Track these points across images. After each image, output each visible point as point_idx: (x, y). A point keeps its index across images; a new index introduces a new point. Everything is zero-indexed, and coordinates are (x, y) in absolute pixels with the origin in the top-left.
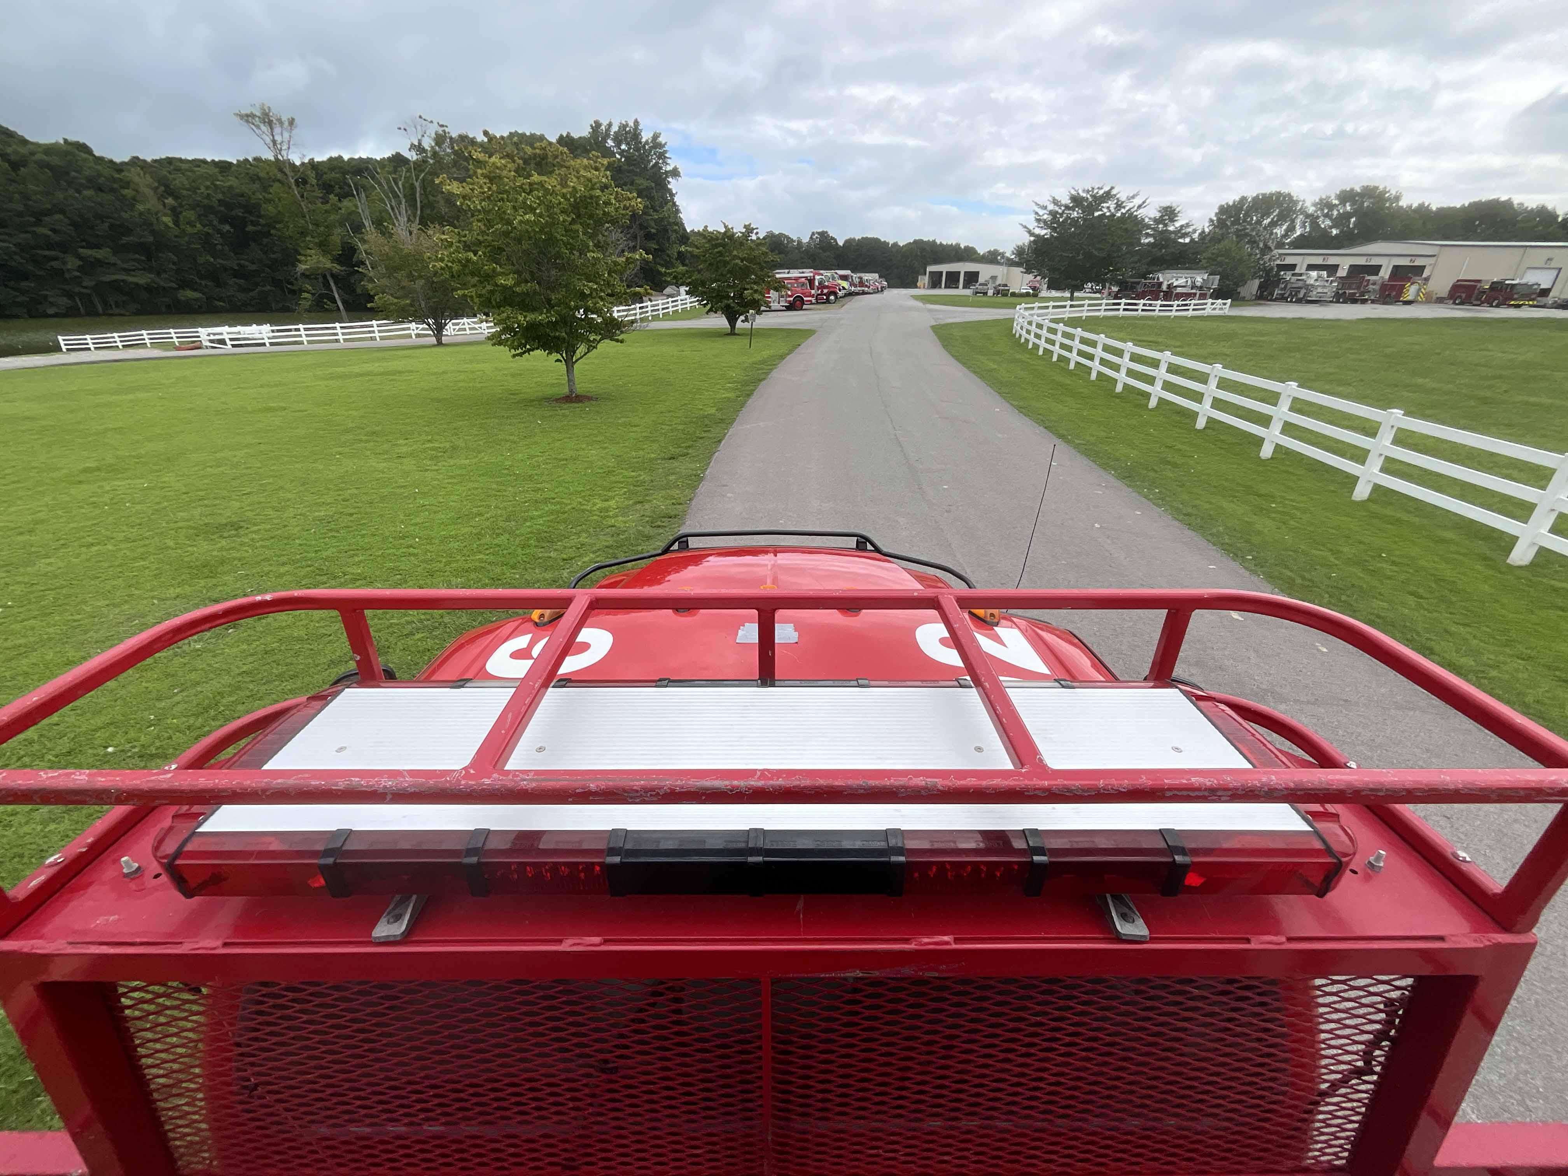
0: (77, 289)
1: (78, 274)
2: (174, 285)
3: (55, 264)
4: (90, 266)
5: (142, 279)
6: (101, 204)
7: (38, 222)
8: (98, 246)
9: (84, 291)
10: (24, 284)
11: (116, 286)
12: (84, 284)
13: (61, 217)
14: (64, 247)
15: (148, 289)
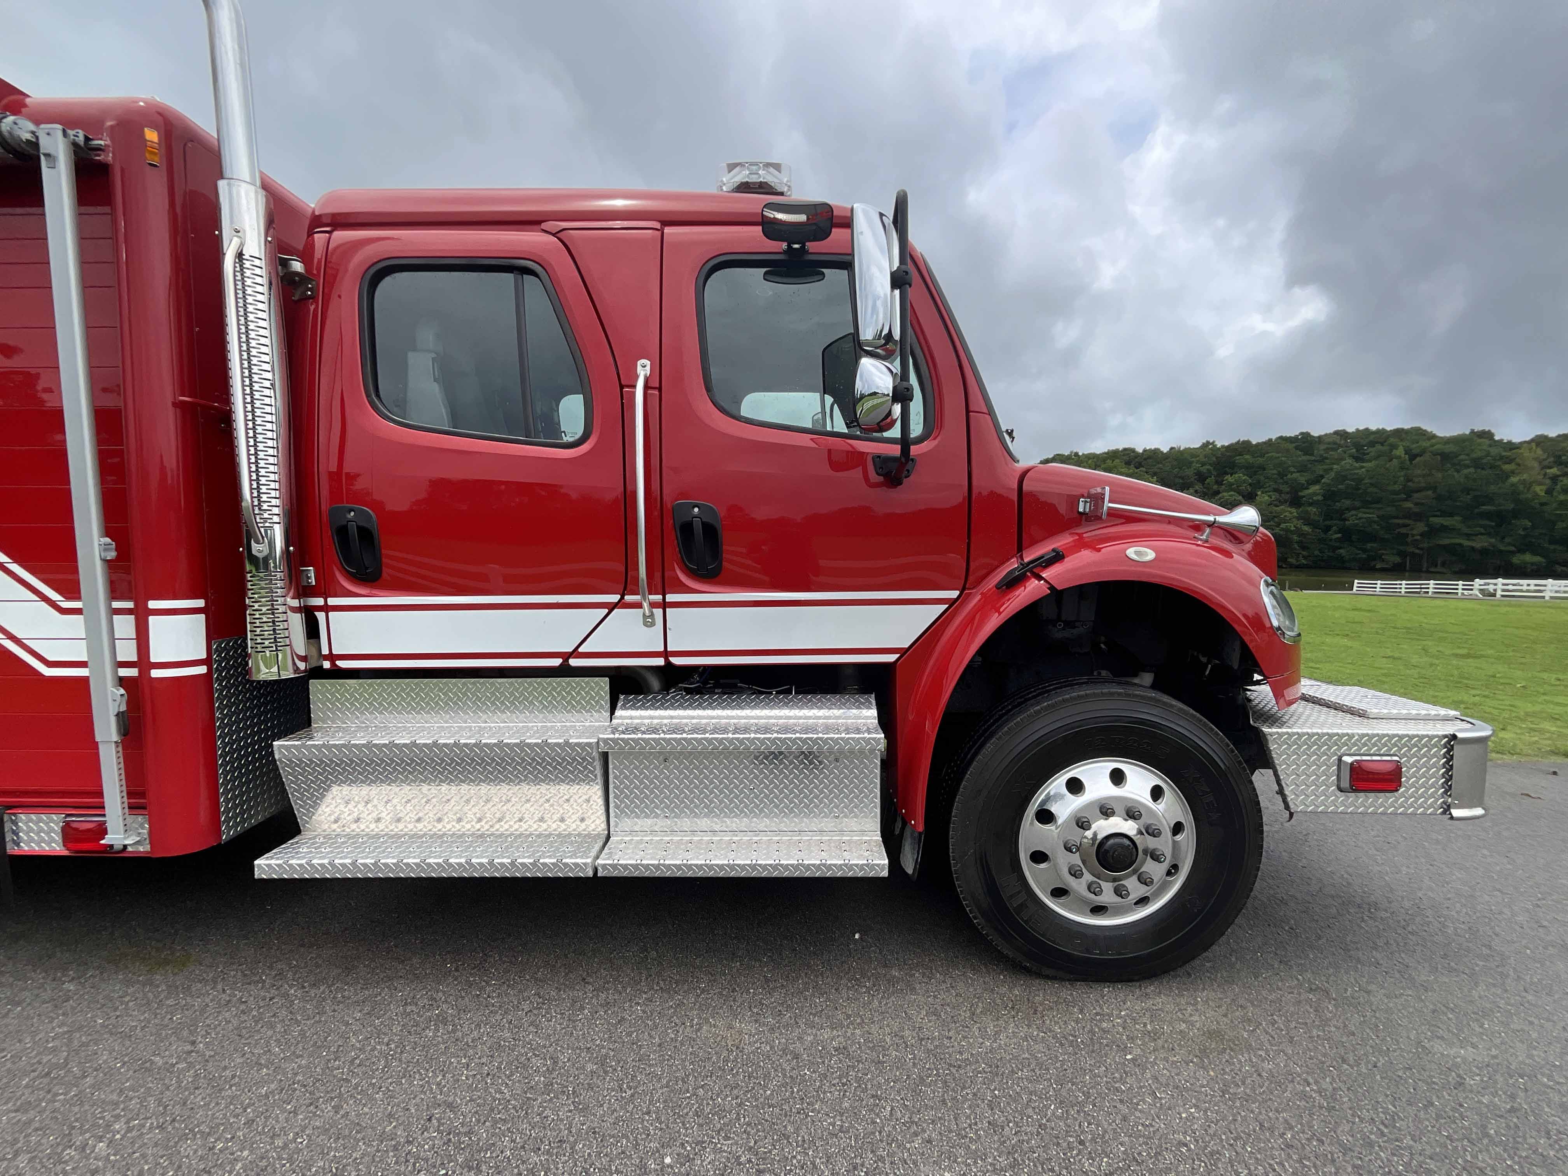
0: (1411, 549)
1: (1419, 537)
2: (1513, 548)
3: (1403, 530)
4: (1433, 532)
5: (1480, 543)
6: (1475, 480)
7: (1408, 497)
8: (1451, 515)
9: (1417, 551)
10: (1369, 546)
11: (1451, 550)
12: (1421, 546)
13: (1430, 493)
14: (1418, 517)
15: (1484, 552)
